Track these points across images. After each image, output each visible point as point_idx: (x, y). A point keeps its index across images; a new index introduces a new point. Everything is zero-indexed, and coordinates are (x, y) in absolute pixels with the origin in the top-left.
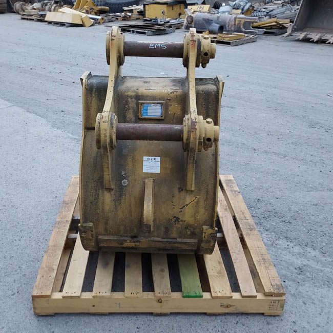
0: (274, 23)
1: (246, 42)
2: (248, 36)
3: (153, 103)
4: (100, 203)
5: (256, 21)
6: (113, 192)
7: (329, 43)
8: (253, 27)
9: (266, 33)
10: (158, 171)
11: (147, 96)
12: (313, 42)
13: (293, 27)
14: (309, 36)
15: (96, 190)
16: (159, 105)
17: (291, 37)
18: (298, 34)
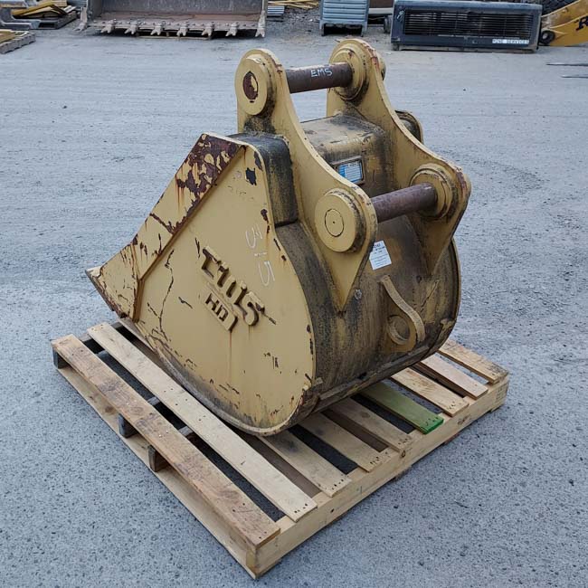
0: (49, 9)
1: (21, 44)
2: (19, 34)
3: (351, 162)
4: (333, 339)
5: (24, 6)
6: (346, 316)
7: (155, 34)
8: (16, 17)
9: (42, 26)
10: (389, 262)
11: (339, 153)
12: (129, 35)
13: (87, 12)
14: (119, 26)
15: (325, 321)
16: (356, 163)
17: (88, 29)
18: (100, 24)
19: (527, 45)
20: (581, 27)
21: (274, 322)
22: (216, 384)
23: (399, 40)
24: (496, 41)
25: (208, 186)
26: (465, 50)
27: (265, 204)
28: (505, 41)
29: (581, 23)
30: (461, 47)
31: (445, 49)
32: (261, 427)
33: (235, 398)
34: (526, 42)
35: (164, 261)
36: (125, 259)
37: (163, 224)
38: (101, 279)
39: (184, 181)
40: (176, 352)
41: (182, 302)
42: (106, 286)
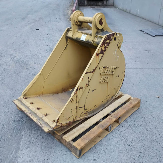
22: (104, 101)
25: (106, 49)
27: (118, 43)
36: (72, 101)
37: (91, 72)
38: (59, 124)
39: (99, 53)
40: (90, 109)
41: (93, 91)
42: (61, 123)
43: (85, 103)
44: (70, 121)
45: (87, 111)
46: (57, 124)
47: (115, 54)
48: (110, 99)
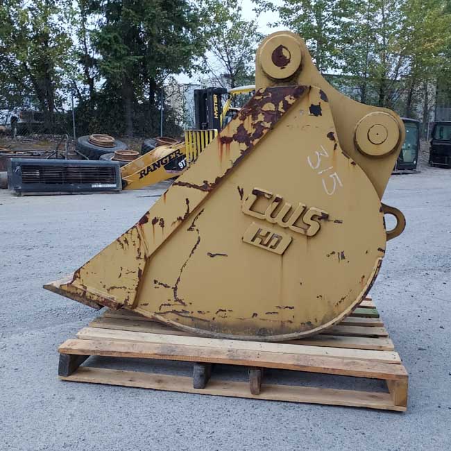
19: (115, 188)
20: (142, 177)
21: (339, 222)
22: (261, 315)
23: (20, 188)
24: (94, 186)
25: (265, 131)
26: (73, 193)
27: (332, 128)
28: (100, 186)
29: (141, 174)
30: (70, 192)
31: (58, 193)
32: (323, 323)
33: (288, 315)
34: (115, 186)
35: (189, 225)
36: (125, 245)
37: (195, 187)
38: (77, 283)
39: (231, 136)
40: (200, 312)
41: (212, 256)
42: (85, 288)
43: (179, 280)
44: (113, 298)
45: (186, 312)
46: (72, 282)
47: (314, 165)
48: (297, 324)
